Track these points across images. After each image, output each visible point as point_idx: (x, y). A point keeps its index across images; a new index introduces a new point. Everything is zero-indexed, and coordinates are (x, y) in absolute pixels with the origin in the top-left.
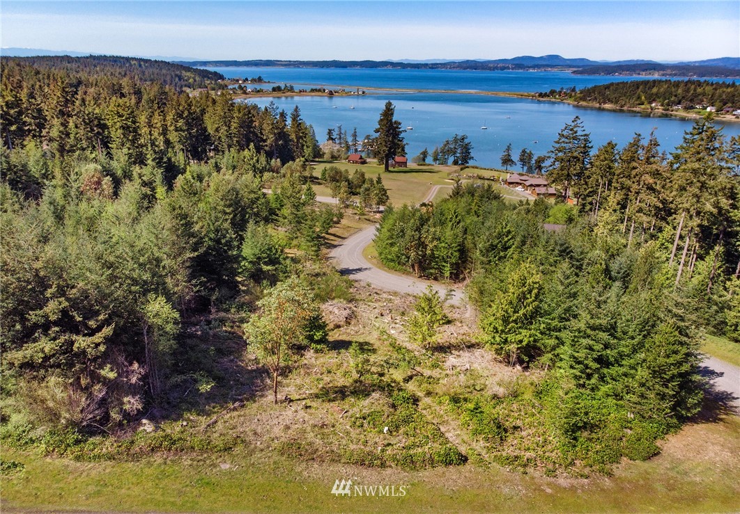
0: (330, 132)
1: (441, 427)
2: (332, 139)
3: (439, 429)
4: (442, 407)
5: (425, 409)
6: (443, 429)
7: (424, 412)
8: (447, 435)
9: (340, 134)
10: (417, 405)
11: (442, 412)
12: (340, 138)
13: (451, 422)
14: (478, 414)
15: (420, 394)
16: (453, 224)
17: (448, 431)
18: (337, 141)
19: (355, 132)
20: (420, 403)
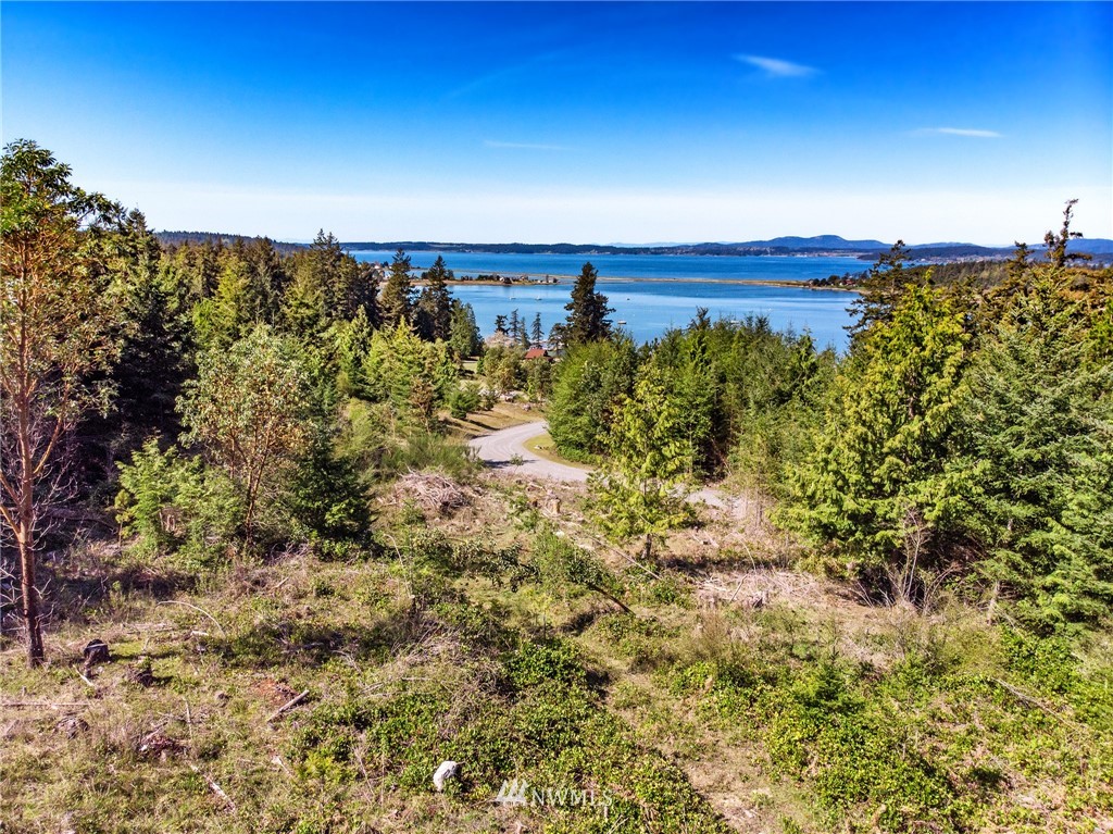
0: (500, 320)
1: (690, 769)
2: (503, 330)
3: (685, 778)
4: (692, 701)
5: (629, 706)
6: (699, 778)
7: (627, 715)
8: (718, 801)
9: (515, 323)
10: (603, 694)
11: (691, 718)
12: (515, 329)
13: (731, 752)
14: (839, 718)
15: (617, 664)
16: (696, 364)
17: (722, 786)
18: (511, 334)
19: (538, 320)
20: (614, 690)
